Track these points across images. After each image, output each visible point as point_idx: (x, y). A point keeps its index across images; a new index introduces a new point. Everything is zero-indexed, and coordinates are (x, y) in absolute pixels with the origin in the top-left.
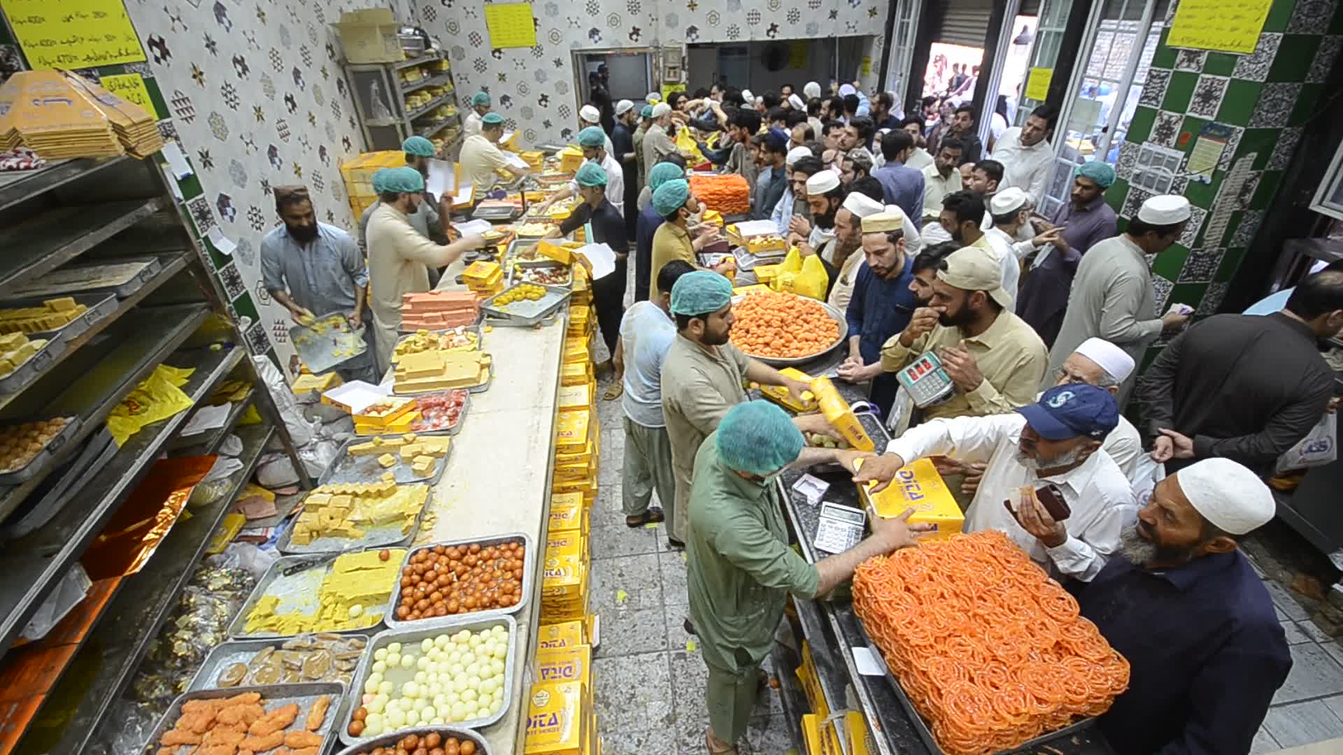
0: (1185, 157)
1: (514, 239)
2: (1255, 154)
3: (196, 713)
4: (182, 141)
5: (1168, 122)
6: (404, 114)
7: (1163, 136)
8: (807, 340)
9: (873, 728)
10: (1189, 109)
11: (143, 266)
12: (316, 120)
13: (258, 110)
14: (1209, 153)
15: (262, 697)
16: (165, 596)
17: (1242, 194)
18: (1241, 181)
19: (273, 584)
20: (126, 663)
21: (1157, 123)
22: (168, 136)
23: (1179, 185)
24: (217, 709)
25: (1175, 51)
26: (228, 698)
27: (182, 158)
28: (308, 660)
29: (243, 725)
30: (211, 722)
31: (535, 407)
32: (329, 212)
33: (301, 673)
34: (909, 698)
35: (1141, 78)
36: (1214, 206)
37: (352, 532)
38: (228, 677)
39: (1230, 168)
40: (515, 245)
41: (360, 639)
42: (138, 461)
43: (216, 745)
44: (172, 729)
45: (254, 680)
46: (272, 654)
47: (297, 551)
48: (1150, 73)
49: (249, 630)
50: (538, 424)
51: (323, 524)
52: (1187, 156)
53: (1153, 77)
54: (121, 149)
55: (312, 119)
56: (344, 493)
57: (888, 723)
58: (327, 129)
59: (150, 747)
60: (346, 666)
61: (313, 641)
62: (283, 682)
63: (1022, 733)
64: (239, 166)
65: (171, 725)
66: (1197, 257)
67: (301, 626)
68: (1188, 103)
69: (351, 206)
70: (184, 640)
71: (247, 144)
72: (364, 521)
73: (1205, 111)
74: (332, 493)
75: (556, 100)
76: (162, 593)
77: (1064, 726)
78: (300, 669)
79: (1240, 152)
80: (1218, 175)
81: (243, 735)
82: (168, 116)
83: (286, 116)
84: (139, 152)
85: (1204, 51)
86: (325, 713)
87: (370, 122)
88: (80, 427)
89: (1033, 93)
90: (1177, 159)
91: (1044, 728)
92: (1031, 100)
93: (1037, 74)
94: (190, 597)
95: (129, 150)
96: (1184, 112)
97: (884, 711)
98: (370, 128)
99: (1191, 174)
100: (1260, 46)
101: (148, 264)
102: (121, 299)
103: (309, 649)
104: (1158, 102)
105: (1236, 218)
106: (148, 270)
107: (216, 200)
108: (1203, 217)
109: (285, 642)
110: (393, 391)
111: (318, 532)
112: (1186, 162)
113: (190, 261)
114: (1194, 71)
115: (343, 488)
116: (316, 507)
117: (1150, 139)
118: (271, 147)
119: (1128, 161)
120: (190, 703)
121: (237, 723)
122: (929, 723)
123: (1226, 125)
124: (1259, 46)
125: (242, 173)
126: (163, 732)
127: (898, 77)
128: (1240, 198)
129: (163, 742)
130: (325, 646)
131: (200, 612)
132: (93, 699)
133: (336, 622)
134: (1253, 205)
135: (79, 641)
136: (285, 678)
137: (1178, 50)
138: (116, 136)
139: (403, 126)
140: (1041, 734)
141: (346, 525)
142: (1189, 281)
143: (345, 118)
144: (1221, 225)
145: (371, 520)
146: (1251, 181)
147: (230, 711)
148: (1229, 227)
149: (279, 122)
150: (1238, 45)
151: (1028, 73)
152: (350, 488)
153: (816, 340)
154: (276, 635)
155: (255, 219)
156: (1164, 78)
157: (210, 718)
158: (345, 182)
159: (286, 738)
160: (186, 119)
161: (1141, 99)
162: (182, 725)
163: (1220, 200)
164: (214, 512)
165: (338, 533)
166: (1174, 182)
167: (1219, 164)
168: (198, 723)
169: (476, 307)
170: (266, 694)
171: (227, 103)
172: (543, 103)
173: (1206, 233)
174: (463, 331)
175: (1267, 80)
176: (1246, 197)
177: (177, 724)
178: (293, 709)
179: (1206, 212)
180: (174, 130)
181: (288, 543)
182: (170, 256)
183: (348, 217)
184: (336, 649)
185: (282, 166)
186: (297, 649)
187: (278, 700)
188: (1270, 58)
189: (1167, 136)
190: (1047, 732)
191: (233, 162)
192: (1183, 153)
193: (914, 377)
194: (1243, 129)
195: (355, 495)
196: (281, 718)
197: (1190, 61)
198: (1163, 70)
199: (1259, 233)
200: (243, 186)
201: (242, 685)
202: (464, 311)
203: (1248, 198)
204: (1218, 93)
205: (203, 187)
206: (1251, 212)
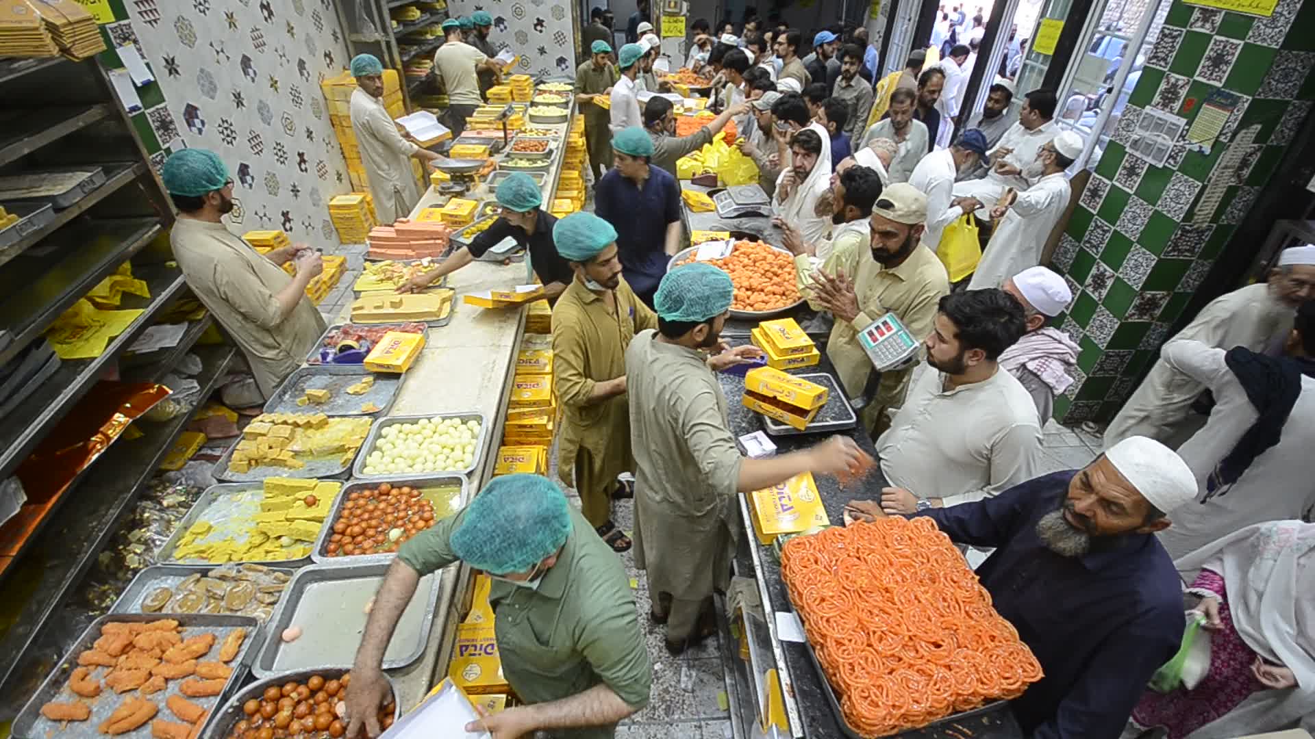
0: (1186, 124)
1: (495, 169)
2: (1259, 127)
3: (114, 634)
4: (141, 44)
5: (1175, 85)
6: (390, 30)
7: (1166, 102)
8: (774, 294)
9: (786, 695)
10: (1198, 72)
11: (84, 176)
12: (295, 31)
13: (230, 16)
14: (1213, 120)
15: (181, 624)
16: (111, 511)
17: (1240, 168)
18: (1241, 154)
19: (207, 511)
20: (68, 575)
21: (1163, 86)
22: (126, 39)
23: (1177, 154)
24: (134, 633)
25: (1191, 9)
26: (147, 622)
27: (142, 63)
28: (231, 590)
29: (157, 651)
30: (127, 646)
31: (493, 345)
32: (308, 130)
33: (223, 603)
34: (823, 670)
35: (1153, 37)
36: (1211, 178)
37: (291, 462)
38: (152, 601)
39: (1231, 140)
40: (495, 176)
41: (285, 573)
42: (79, 378)
43: (130, 669)
44: (91, 648)
45: (176, 606)
46: (198, 580)
47: (234, 479)
48: (1162, 31)
49: (178, 556)
50: (494, 362)
51: (261, 453)
52: (1189, 124)
53: (1165, 35)
54: (55, 51)
55: (290, 30)
56: (285, 423)
57: (800, 690)
58: (306, 41)
59: (66, 666)
60: (268, 599)
61: (239, 571)
62: (204, 611)
63: (930, 714)
64: (209, 76)
65: (89, 645)
66: (1185, 231)
67: (231, 555)
68: (1197, 67)
69: (333, 125)
70: (136, 554)
71: (218, 52)
72: (304, 452)
73: (1214, 77)
74: (273, 422)
75: (552, 26)
76: (108, 509)
77: (975, 708)
78: (222, 598)
79: (1245, 123)
80: (1218, 146)
81: (158, 661)
82: (127, 17)
83: (262, 24)
84: (76, 54)
85: (1219, 10)
86: (240, 646)
87: (355, 37)
88: (12, 341)
89: (1041, 47)
90: (1179, 126)
91: (954, 708)
92: (1039, 54)
93: (1050, 26)
94: (144, 512)
95: (64, 50)
96: (1192, 77)
97: (798, 678)
98: (354, 43)
99: (1190, 143)
100: (1279, 9)
101: (89, 174)
102: (58, 210)
103: (235, 579)
104: (1167, 64)
105: (1231, 192)
106: (91, 179)
107: (183, 110)
108: (1197, 190)
109: (212, 570)
110: (351, 320)
111: (256, 461)
112: (1188, 130)
113: (139, 173)
114: (1208, 32)
115: (284, 418)
116: (256, 436)
117: (1153, 103)
118: (244, 56)
119: (1128, 125)
120: (110, 625)
121: (152, 650)
122: (839, 696)
123: (1232, 92)
124: (1277, 9)
125: (211, 83)
126: (81, 652)
127: (906, 21)
128: (1237, 172)
129: (80, 661)
130: (249, 578)
131: (151, 528)
132: (34, 608)
133: (267, 552)
134: (1251, 181)
135: (14, 554)
136: (207, 606)
137: (1194, 8)
138: (50, 35)
139: (388, 43)
140: (951, 714)
141: (286, 455)
142: (1174, 255)
143: (327, 31)
144: (1214, 200)
145: (311, 451)
146: (1251, 155)
147: (147, 636)
148: (1221, 203)
149: (253, 31)
150: (1257, 7)
151: (1039, 25)
152: (291, 418)
153: (784, 294)
154: (205, 562)
155: (225, 132)
156: (1175, 37)
157: (126, 642)
158: (326, 99)
159: (198, 669)
160: (150, 22)
161: (1150, 59)
162: (100, 646)
163: (1216, 173)
164: (168, 431)
165: (276, 462)
166: (1172, 150)
167: (1221, 134)
168: (113, 646)
169: (445, 238)
170: (183, 622)
171: (195, 6)
172: (539, 28)
173: (1198, 208)
174: (429, 262)
175: (1282, 47)
176: (1244, 172)
177: (95, 645)
178: (210, 639)
179: (1200, 184)
180: (133, 33)
181: (225, 470)
182: (119, 167)
183: (329, 136)
184: (260, 581)
185: (256, 79)
186: (223, 578)
187: (196, 629)
188: (1287, 23)
189: (1172, 101)
190: (957, 712)
191: (202, 71)
192: (1184, 121)
193: (875, 340)
194: (1250, 98)
195: (296, 425)
196: (194, 647)
197: (1205, 20)
198: (1175, 28)
199: (1251, 211)
200: (212, 98)
201: (164, 611)
202: (432, 242)
203: (1246, 173)
204: (1230, 58)
205: (165, 95)
206: (1247, 188)
